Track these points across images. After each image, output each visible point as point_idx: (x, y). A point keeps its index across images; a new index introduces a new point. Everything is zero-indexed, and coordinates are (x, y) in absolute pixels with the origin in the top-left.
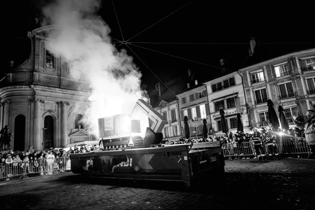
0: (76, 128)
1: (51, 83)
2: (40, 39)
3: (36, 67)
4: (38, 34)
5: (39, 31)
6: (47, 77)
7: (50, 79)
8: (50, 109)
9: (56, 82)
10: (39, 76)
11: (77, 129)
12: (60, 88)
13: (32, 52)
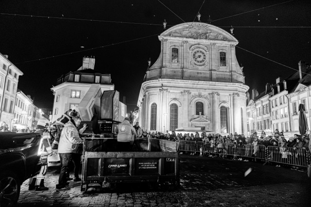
0: (197, 114)
1: (176, 76)
2: (167, 40)
3: (164, 64)
4: (165, 36)
5: (166, 34)
6: (172, 71)
7: (175, 72)
8: (174, 97)
9: (180, 74)
10: (166, 71)
11: (198, 116)
12: (183, 79)
13: (161, 52)
